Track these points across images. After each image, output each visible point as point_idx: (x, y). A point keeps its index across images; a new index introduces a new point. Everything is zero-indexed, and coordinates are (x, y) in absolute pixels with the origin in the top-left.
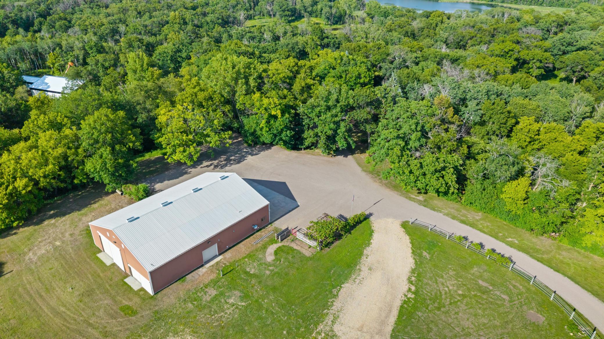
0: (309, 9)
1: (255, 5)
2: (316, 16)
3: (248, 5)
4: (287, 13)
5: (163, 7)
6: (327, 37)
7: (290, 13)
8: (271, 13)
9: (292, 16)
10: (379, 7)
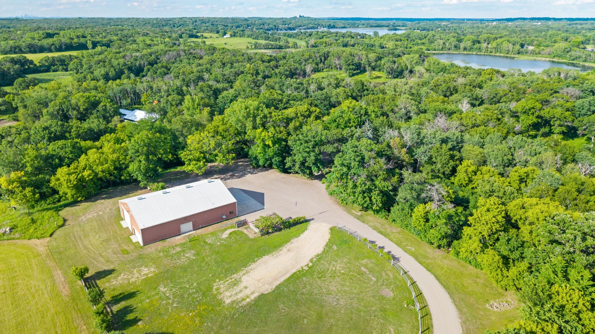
0: (373, 64)
1: (325, 59)
2: (380, 70)
3: (318, 59)
4: (351, 67)
5: (244, 59)
6: (367, 90)
7: (354, 67)
8: (338, 67)
9: (357, 69)
10: (438, 64)
